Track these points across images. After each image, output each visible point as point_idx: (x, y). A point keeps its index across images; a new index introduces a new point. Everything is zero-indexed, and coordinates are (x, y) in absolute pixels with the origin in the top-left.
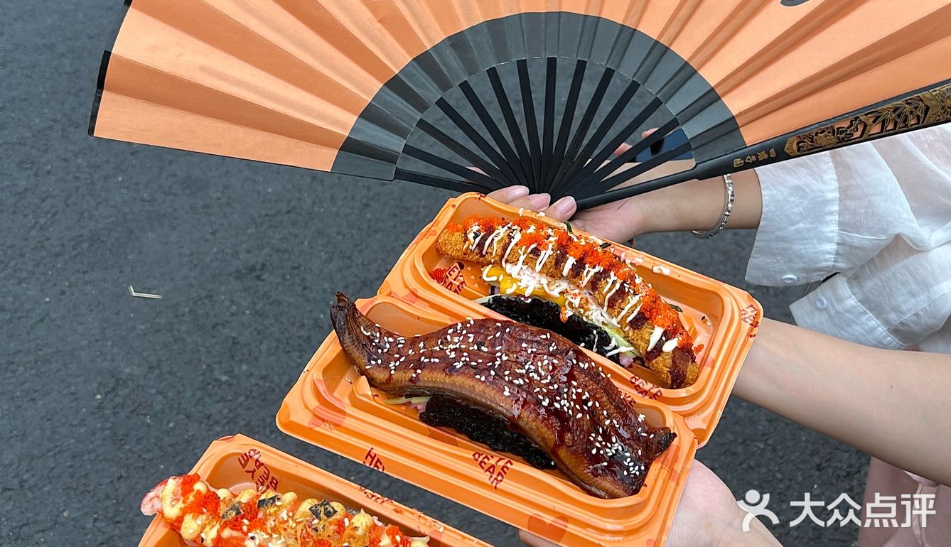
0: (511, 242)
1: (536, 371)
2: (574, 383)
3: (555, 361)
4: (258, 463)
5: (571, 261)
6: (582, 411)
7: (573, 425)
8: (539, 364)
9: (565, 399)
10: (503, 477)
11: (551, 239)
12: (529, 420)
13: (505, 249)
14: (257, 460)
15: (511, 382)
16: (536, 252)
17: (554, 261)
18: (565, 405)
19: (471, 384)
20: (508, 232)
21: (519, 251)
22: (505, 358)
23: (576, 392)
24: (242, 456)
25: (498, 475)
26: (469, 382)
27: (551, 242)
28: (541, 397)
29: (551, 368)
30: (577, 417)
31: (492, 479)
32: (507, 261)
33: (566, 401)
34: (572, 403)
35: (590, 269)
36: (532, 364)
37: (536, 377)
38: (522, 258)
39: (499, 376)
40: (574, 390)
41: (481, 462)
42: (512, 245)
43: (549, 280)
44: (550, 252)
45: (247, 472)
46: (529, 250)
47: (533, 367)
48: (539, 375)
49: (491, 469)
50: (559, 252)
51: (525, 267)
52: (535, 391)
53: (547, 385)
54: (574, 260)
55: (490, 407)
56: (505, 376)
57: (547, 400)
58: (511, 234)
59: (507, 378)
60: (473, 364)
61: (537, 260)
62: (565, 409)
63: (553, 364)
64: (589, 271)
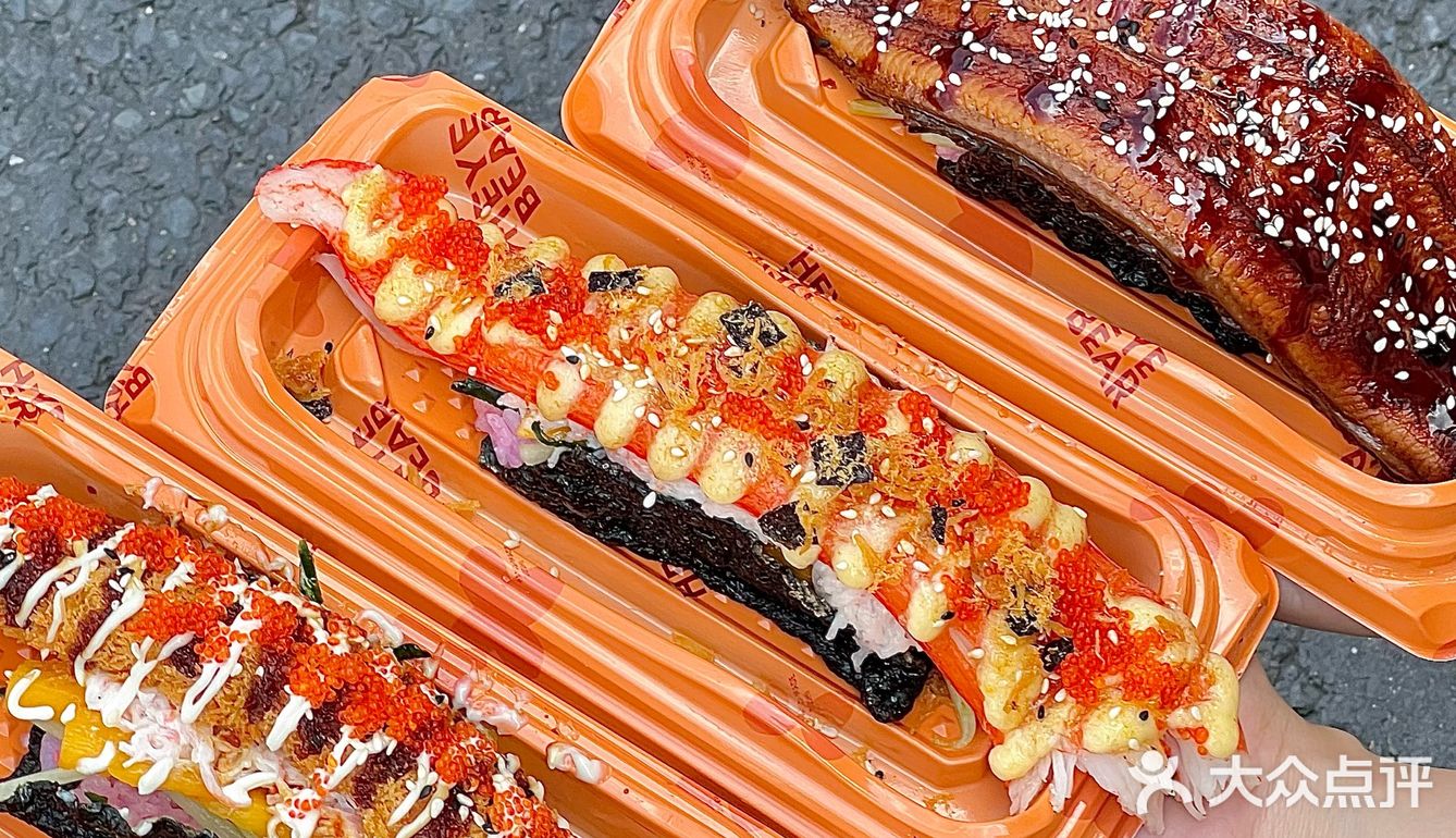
0: (108, 611)
1: (1265, 130)
2: (1360, 169)
3: (1319, 106)
4: (500, 146)
5: (296, 709)
6: (1368, 243)
7: (1337, 285)
8: (1277, 108)
9: (1326, 213)
10: (1136, 382)
11: (239, 625)
12: (1224, 269)
13: (90, 627)
14: (500, 139)
15: (1192, 165)
16: (186, 661)
17: (242, 698)
18: (1323, 233)
19: (1089, 155)
20: (107, 571)
21: (134, 646)
22: (1188, 84)
23: (1361, 191)
24: (463, 121)
25: (1125, 376)
26: (1084, 151)
27: (237, 636)
28: (1264, 213)
29: (1305, 122)
30: (1351, 261)
31: (1109, 383)
32: (89, 666)
33: (1328, 220)
34: (1344, 227)
35: (356, 743)
36: (1256, 108)
37: (1263, 148)
38: (141, 670)
39: (1164, 141)
40: (1356, 186)
41: (1088, 339)
42: (112, 623)
43: (224, 749)
44: (232, 667)
45: (460, 163)
46: (166, 651)
47: (1257, 118)
48: (1273, 142)
49: (1111, 360)
50: (260, 671)
51: (146, 697)
52: (1252, 195)
53: (1288, 170)
54: (307, 705)
55: (1126, 225)
56: (1181, 143)
57: (1279, 222)
58: (113, 583)
59: (1183, 153)
60: (1102, 95)
61: (187, 687)
62: (1323, 243)
63: (1311, 112)
64: (349, 750)
